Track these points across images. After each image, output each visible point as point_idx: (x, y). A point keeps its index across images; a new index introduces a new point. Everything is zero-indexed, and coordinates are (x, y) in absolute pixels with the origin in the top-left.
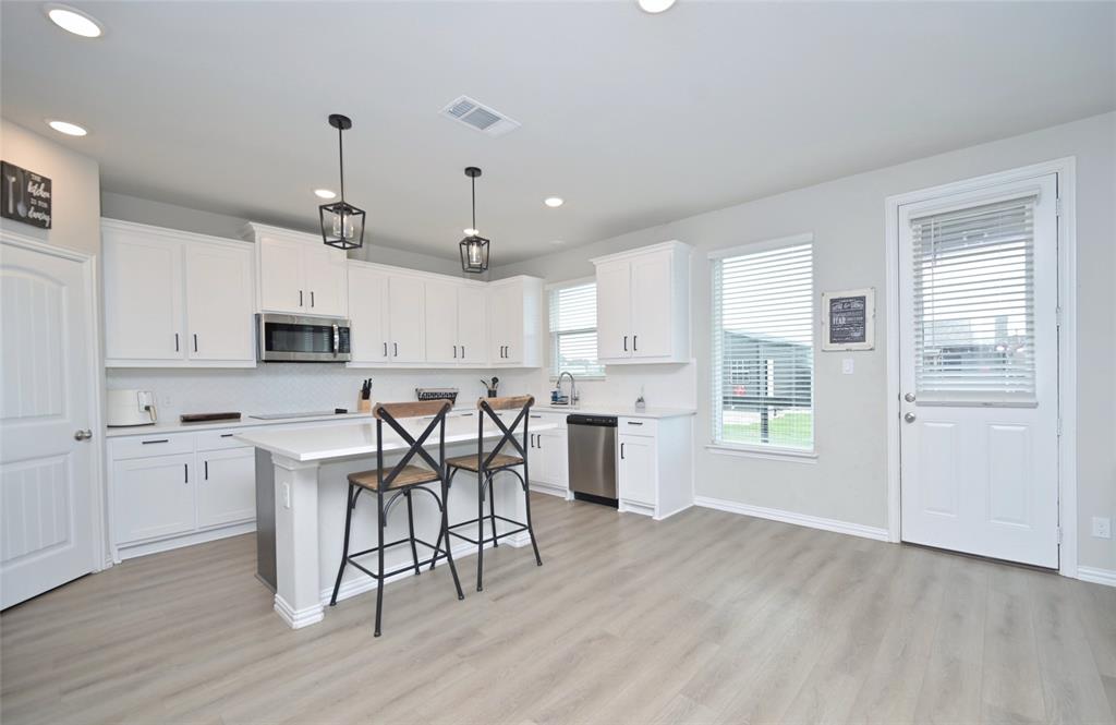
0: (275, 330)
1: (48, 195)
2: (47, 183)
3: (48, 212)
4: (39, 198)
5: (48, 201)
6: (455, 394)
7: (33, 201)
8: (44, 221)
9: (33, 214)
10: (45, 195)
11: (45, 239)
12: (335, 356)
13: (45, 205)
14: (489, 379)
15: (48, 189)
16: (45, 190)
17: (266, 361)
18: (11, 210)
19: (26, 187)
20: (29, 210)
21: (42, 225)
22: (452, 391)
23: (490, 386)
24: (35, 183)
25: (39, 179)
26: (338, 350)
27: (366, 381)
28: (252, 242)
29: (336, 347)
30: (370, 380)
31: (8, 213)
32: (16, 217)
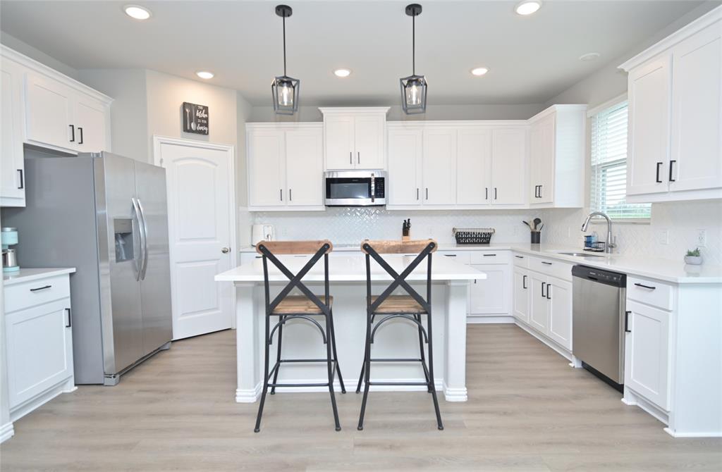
0: (333, 183)
1: (206, 115)
2: (206, 108)
3: (207, 125)
4: (202, 118)
5: (207, 119)
6: (490, 234)
7: (199, 121)
8: (205, 131)
9: (201, 128)
10: (205, 116)
11: (208, 141)
12: (373, 201)
13: (205, 122)
14: (531, 220)
15: (207, 113)
16: (205, 113)
17: (328, 206)
18: (188, 128)
19: (196, 114)
20: (197, 126)
21: (204, 133)
22: (487, 232)
23: (533, 227)
24: (200, 110)
25: (201, 108)
26: (377, 196)
27: (405, 221)
28: (322, 121)
29: (373, 194)
30: (409, 220)
31: (187, 129)
32: (191, 131)
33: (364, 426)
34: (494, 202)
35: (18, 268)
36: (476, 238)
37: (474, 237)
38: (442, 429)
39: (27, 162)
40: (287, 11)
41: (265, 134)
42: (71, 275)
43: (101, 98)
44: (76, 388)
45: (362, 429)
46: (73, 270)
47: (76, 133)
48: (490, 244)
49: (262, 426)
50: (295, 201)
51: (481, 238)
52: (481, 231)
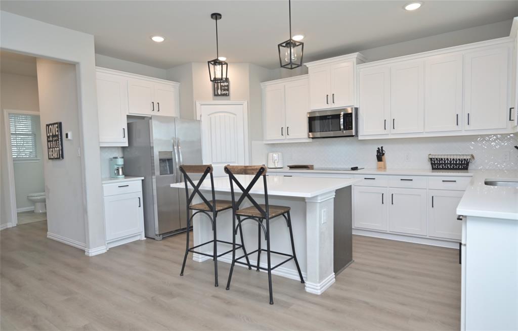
0: (314, 120)
2: (227, 79)
3: (228, 90)
4: (225, 86)
5: (228, 86)
6: (467, 161)
7: (223, 88)
8: (227, 93)
9: (225, 92)
10: (227, 84)
11: (229, 100)
12: (343, 133)
13: (227, 88)
16: (227, 82)
17: (312, 138)
19: (220, 84)
20: (222, 91)
21: (226, 95)
22: (463, 158)
24: (223, 81)
25: (224, 79)
26: (345, 128)
27: (379, 148)
28: (308, 73)
29: (342, 127)
30: (382, 147)
31: (216, 95)
32: (218, 95)
33: (230, 288)
34: (467, 127)
35: (123, 176)
36: (451, 164)
37: (448, 164)
38: (273, 304)
39: (129, 125)
40: (218, 16)
41: (274, 89)
42: (142, 180)
43: (172, 84)
44: (145, 239)
45: (229, 289)
46: (143, 178)
47: (155, 106)
48: (469, 171)
49: (185, 273)
50: (291, 136)
51: (456, 164)
52: (455, 157)
